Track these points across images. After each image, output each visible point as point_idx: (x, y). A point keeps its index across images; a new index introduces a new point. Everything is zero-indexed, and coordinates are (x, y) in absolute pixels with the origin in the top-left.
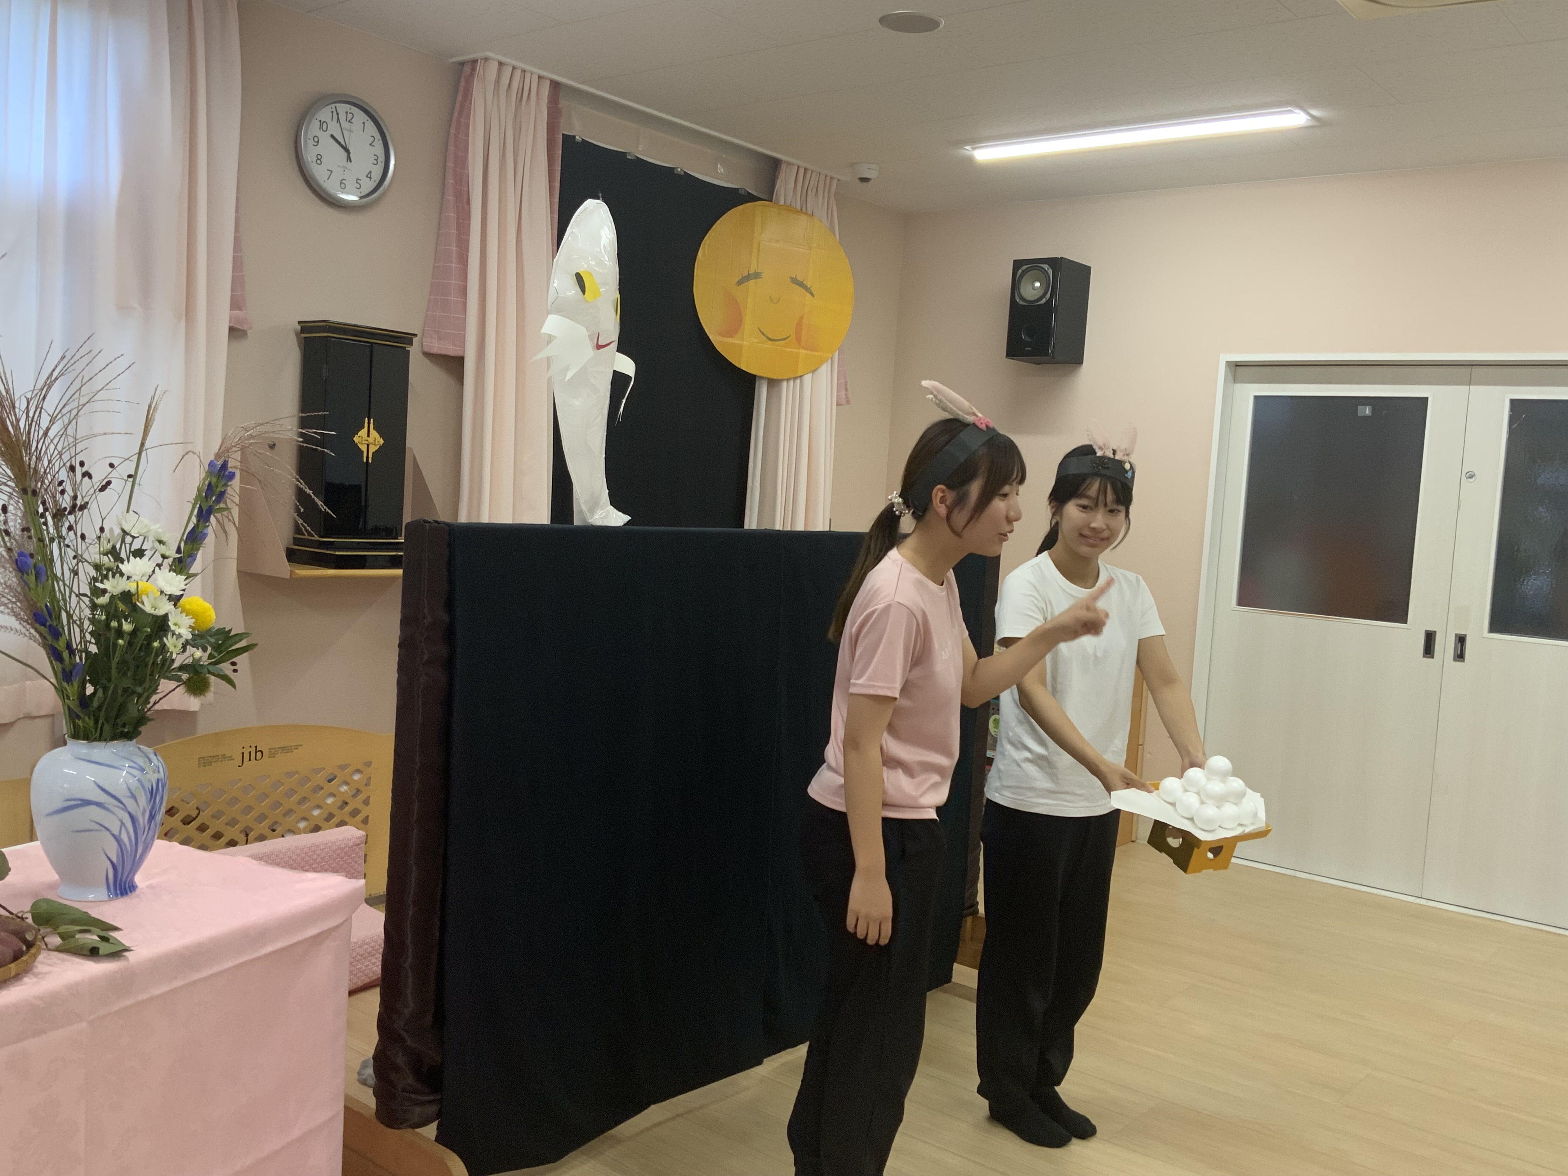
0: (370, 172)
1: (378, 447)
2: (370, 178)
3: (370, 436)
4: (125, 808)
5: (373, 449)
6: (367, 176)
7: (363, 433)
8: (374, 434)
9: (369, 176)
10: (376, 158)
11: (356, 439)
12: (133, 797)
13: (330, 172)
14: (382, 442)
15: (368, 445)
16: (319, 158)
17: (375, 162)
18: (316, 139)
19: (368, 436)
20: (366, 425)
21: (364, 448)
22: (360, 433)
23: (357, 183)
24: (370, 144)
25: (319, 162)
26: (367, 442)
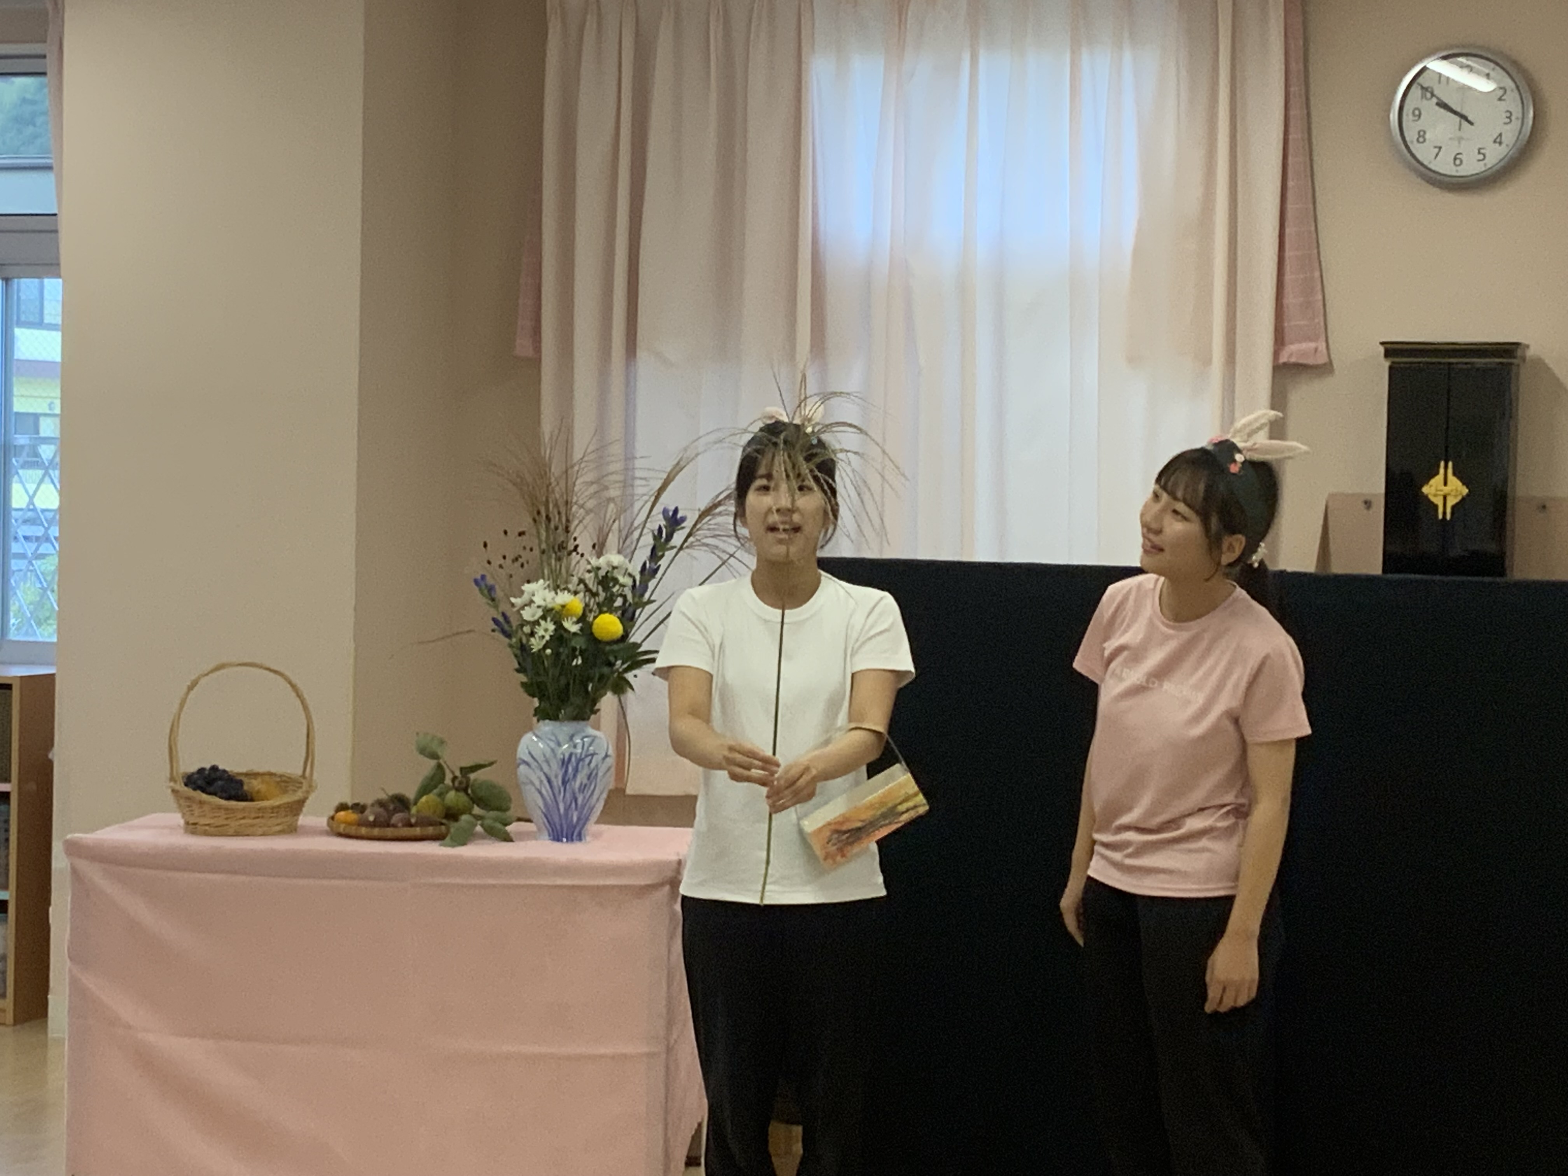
0: (1500, 135)
1: (1459, 498)
2: (1500, 143)
3: (1449, 482)
4: (542, 769)
5: (1451, 502)
6: (1495, 142)
7: (1437, 481)
8: (1455, 483)
9: (1498, 140)
10: (1508, 115)
11: (1425, 490)
12: (547, 761)
13: (1437, 150)
14: (1465, 491)
15: (1445, 498)
16: (1421, 136)
17: (1508, 120)
18: (1417, 112)
19: (1445, 484)
20: (1442, 471)
21: (1439, 501)
22: (1433, 482)
23: (1479, 153)
24: (1500, 99)
25: (1421, 140)
26: (1442, 493)
